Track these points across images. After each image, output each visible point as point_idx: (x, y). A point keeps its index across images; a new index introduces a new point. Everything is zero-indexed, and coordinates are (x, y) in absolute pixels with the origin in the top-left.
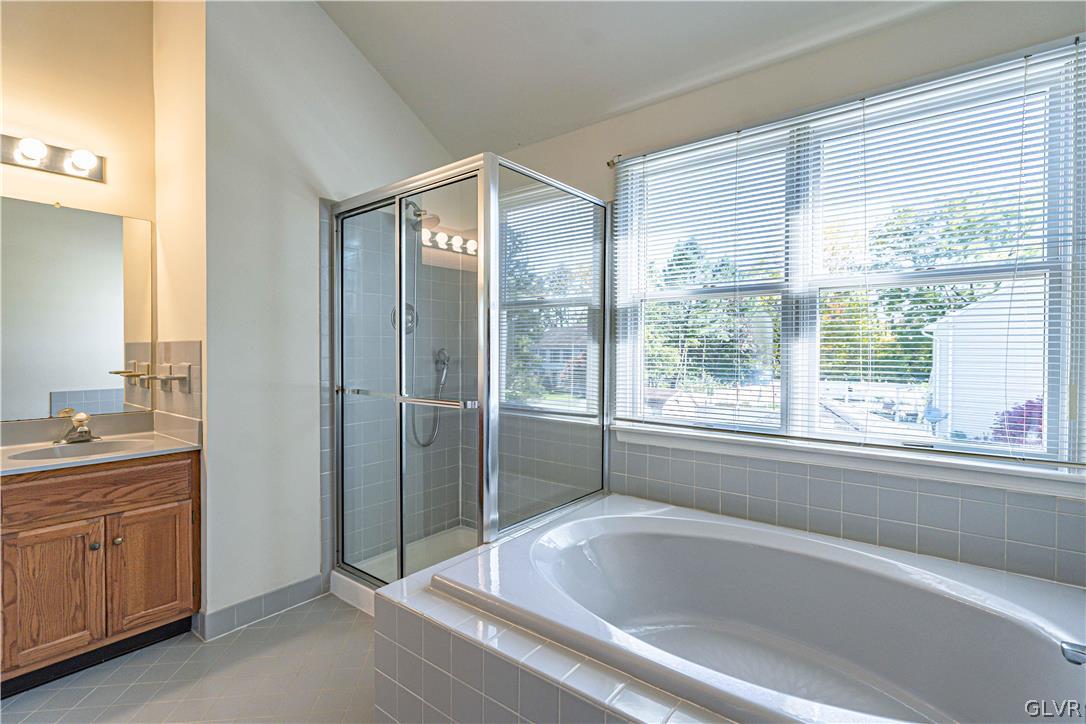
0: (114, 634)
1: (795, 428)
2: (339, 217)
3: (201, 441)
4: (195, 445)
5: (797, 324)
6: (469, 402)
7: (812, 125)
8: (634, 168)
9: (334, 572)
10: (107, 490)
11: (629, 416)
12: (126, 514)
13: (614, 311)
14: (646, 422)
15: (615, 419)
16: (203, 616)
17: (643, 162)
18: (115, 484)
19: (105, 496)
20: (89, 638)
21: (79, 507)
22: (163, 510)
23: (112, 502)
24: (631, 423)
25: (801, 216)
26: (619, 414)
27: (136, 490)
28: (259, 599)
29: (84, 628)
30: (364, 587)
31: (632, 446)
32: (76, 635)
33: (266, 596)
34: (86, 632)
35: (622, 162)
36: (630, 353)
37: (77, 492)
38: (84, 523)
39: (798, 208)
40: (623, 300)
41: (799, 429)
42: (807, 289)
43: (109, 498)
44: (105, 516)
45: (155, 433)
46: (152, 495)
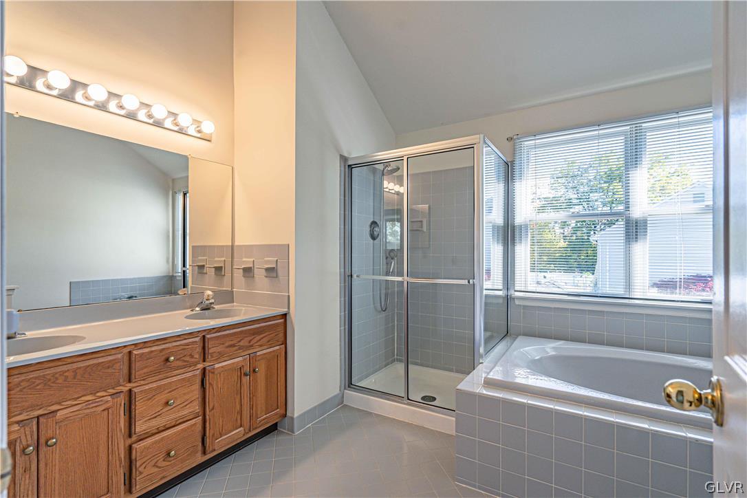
0: (253, 429)
1: (636, 293)
2: (349, 168)
3: (289, 308)
4: (285, 310)
5: (636, 235)
6: (471, 281)
7: (643, 125)
8: (526, 143)
9: (346, 391)
10: (251, 338)
11: (523, 289)
12: (258, 354)
13: (514, 227)
14: (537, 293)
15: (515, 291)
16: (292, 418)
17: (535, 140)
18: (254, 335)
19: (250, 342)
20: (243, 432)
21: (239, 349)
22: (274, 351)
23: (252, 346)
24: (524, 293)
25: (638, 172)
26: (516, 288)
27: (262, 338)
28: (315, 407)
29: (241, 426)
30: (372, 398)
31: (525, 307)
32: (237, 431)
33: (319, 405)
34: (242, 429)
35: (518, 139)
36: (523, 252)
37: (239, 340)
38: (241, 359)
39: (636, 167)
40: (519, 219)
41: (639, 293)
42: (641, 216)
43: (251, 343)
44: (249, 354)
45: (235, 304)
46: (268, 342)
